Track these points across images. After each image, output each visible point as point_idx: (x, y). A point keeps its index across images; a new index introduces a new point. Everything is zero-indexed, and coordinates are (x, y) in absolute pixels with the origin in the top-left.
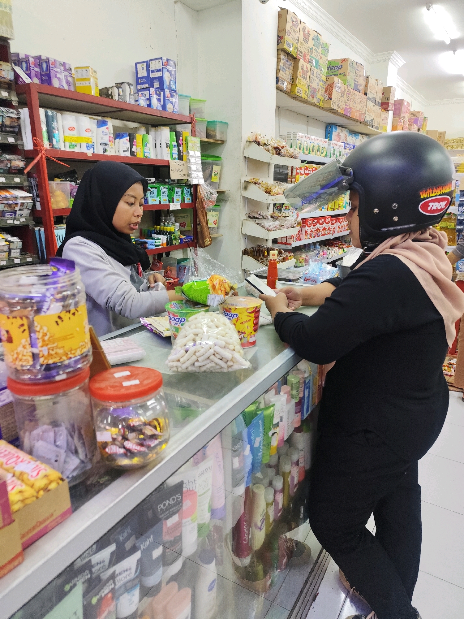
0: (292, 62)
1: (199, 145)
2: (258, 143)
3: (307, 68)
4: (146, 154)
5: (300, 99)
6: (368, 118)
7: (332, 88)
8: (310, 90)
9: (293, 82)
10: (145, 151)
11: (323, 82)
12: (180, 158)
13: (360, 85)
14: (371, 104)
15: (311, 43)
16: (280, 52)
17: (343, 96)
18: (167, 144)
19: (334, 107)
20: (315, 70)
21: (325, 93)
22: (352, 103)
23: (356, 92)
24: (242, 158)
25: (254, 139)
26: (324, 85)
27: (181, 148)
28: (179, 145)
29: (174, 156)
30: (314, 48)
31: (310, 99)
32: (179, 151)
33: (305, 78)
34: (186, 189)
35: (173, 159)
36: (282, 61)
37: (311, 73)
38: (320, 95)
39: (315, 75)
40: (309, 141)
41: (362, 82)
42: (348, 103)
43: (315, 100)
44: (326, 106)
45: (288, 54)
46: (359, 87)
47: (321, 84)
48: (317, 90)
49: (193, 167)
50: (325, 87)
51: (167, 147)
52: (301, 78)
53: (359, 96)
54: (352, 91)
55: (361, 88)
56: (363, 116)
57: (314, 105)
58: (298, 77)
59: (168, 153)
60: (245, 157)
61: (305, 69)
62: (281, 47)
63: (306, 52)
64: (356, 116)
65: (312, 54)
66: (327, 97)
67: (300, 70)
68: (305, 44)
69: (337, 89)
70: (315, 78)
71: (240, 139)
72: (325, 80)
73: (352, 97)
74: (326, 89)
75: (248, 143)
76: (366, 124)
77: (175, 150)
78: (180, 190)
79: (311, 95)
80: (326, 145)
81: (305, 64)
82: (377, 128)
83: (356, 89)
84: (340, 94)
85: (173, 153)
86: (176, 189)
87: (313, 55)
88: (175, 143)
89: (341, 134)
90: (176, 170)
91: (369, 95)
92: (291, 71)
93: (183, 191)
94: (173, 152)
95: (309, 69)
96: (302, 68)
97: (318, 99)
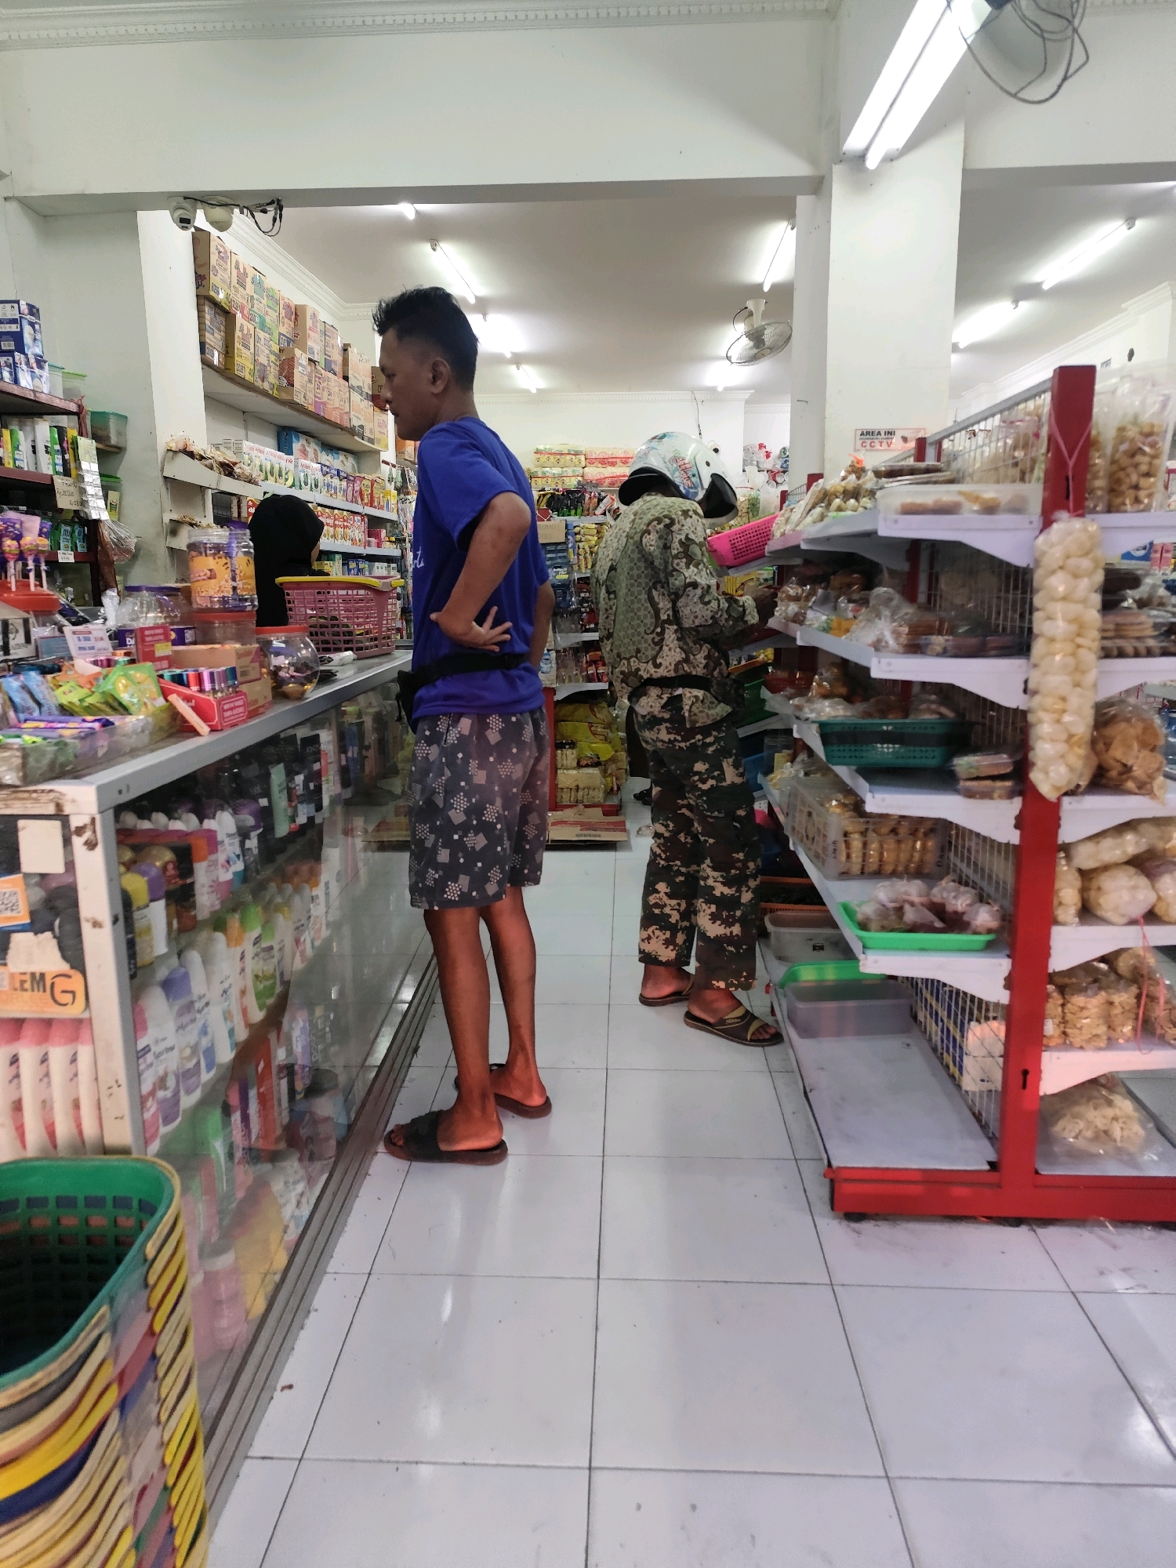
0: (221, 319)
1: (95, 452)
2: (191, 455)
3: (248, 330)
4: (17, 463)
5: (241, 381)
6: (356, 423)
7: (292, 367)
8: (257, 368)
9: (227, 353)
10: (17, 457)
11: (275, 354)
12: (67, 472)
13: (335, 363)
14: (356, 397)
15: (250, 288)
16: (201, 301)
17: (310, 381)
18: (46, 447)
19: (299, 399)
20: (262, 334)
21: (280, 374)
22: (326, 394)
23: (330, 375)
24: (161, 480)
25: (181, 446)
26: (278, 362)
27: (67, 456)
28: (63, 452)
29: (58, 468)
30: (255, 296)
31: (259, 383)
32: (65, 462)
33: (247, 347)
34: (79, 527)
35: (56, 473)
36: (208, 317)
37: (257, 340)
38: (272, 376)
39: (262, 342)
40: (263, 457)
41: (337, 357)
42: (320, 394)
43: (266, 386)
44: (284, 396)
45: (216, 304)
46: (333, 366)
47: (273, 358)
48: (268, 369)
49: (90, 490)
50: (279, 364)
51: (47, 452)
52: (241, 347)
53: (335, 382)
54: (323, 372)
55: (338, 368)
56: (345, 417)
57: (264, 393)
58: (237, 345)
59: (50, 464)
60: (166, 478)
61: (245, 332)
62: (203, 292)
63: (245, 302)
64: (334, 417)
65: (252, 306)
66: (286, 382)
67: (238, 333)
68: (241, 289)
69: (300, 369)
70: (263, 348)
71: (154, 449)
72: (277, 351)
73: (325, 384)
74: (281, 368)
76: (352, 431)
78: (69, 529)
79: (259, 376)
80: (291, 466)
81: (245, 323)
82: (371, 441)
83: (328, 367)
84: (306, 378)
85: (54, 464)
86: (64, 528)
87: (255, 309)
88: (57, 447)
89: (307, 448)
90: (66, 493)
91: (352, 381)
92: (224, 334)
93: (75, 531)
94: (57, 461)
95: (252, 332)
96: (242, 330)
97: (271, 384)
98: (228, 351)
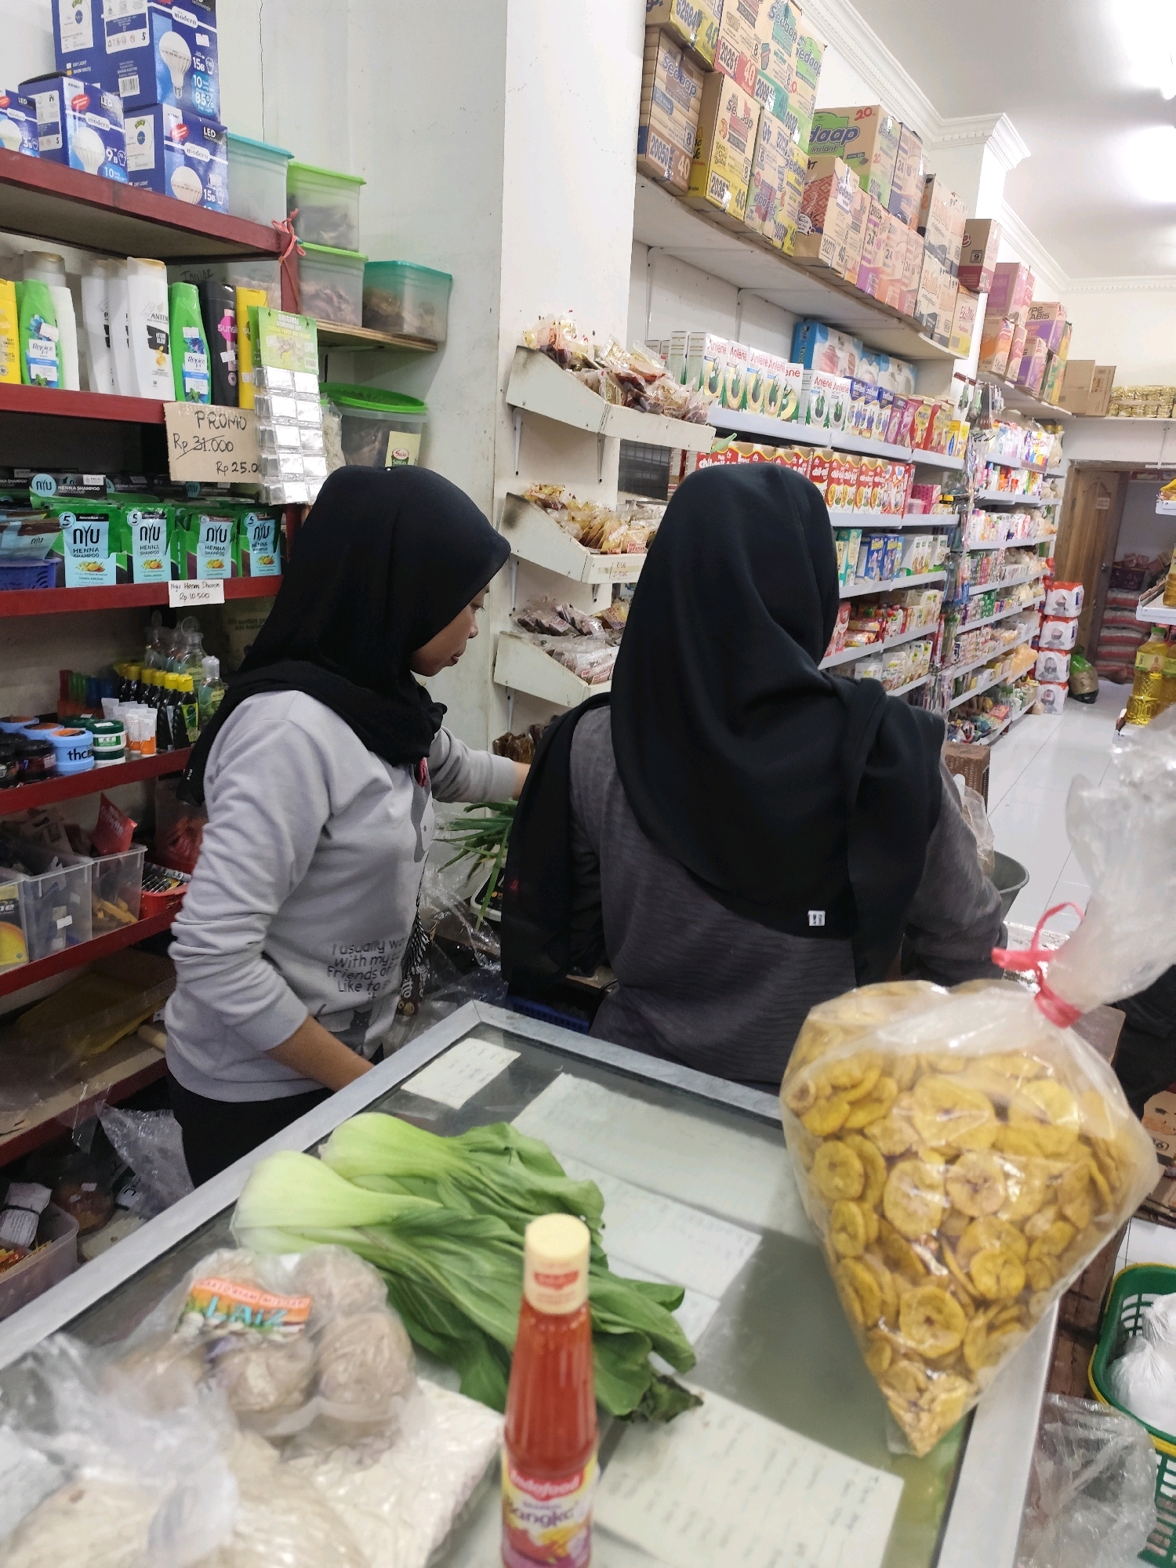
0: (693, 83)
1: (312, 347)
2: (559, 357)
3: (747, 110)
4: (36, 371)
5: (720, 217)
6: (925, 309)
7: (825, 196)
8: (755, 191)
9: (696, 155)
10: (33, 353)
11: (798, 171)
12: (224, 391)
13: (908, 200)
14: (933, 265)
15: (764, 27)
16: (655, 37)
17: (856, 227)
18: (151, 331)
19: (830, 258)
20: (776, 125)
21: (803, 209)
22: (882, 253)
23: (895, 222)
24: (501, 412)
25: (545, 342)
26: (799, 184)
27: (227, 357)
28: (214, 343)
29: (191, 384)
30: (774, 46)
31: (754, 223)
32: (217, 370)
33: (739, 145)
34: (253, 522)
35: (190, 397)
36: (661, 73)
37: (762, 133)
38: (785, 213)
39: (774, 138)
40: (743, 366)
41: (913, 191)
42: (870, 253)
43: (769, 229)
44: (803, 252)
45: (683, 48)
46: (904, 206)
47: (791, 176)
48: (779, 195)
49: (285, 436)
50: (801, 188)
51: (153, 344)
52: (725, 143)
53: (902, 233)
54: (884, 213)
55: (911, 210)
56: (910, 298)
57: (765, 245)
58: (718, 138)
59: (160, 372)
60: (513, 408)
61: (740, 113)
62: (659, 19)
63: (748, 54)
64: (889, 296)
65: (765, 66)
66: (808, 224)
67: (723, 114)
68: (744, 23)
69: (840, 199)
70: (774, 152)
71: (493, 340)
72: (803, 165)
73: (884, 236)
74: (807, 198)
75: (523, 354)
76: (914, 324)
77: (198, 364)
78: (226, 526)
79: (758, 209)
80: (796, 383)
81: (743, 97)
82: (944, 341)
83: (895, 207)
84: (849, 219)
85: (184, 375)
86: (206, 523)
87: (768, 72)
88: (196, 331)
89: (839, 353)
90: (201, 445)
91: (932, 236)
92: (692, 114)
93: (239, 529)
94: (189, 367)
95: (754, 116)
96: (732, 108)
97: (779, 226)
98: (699, 150)
